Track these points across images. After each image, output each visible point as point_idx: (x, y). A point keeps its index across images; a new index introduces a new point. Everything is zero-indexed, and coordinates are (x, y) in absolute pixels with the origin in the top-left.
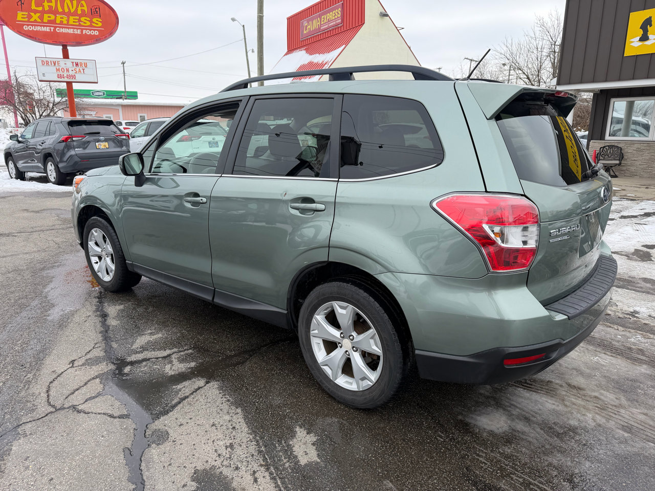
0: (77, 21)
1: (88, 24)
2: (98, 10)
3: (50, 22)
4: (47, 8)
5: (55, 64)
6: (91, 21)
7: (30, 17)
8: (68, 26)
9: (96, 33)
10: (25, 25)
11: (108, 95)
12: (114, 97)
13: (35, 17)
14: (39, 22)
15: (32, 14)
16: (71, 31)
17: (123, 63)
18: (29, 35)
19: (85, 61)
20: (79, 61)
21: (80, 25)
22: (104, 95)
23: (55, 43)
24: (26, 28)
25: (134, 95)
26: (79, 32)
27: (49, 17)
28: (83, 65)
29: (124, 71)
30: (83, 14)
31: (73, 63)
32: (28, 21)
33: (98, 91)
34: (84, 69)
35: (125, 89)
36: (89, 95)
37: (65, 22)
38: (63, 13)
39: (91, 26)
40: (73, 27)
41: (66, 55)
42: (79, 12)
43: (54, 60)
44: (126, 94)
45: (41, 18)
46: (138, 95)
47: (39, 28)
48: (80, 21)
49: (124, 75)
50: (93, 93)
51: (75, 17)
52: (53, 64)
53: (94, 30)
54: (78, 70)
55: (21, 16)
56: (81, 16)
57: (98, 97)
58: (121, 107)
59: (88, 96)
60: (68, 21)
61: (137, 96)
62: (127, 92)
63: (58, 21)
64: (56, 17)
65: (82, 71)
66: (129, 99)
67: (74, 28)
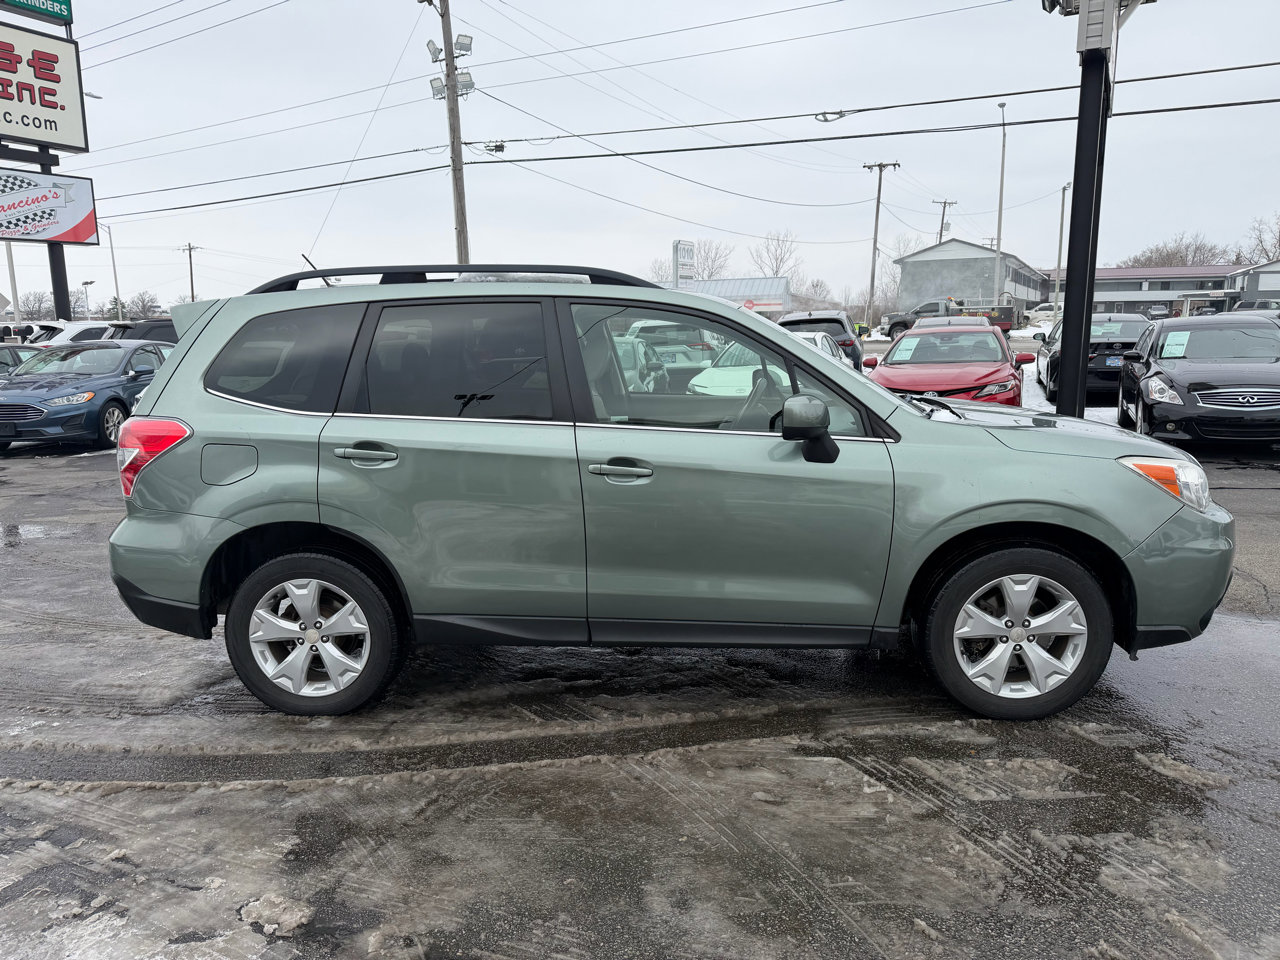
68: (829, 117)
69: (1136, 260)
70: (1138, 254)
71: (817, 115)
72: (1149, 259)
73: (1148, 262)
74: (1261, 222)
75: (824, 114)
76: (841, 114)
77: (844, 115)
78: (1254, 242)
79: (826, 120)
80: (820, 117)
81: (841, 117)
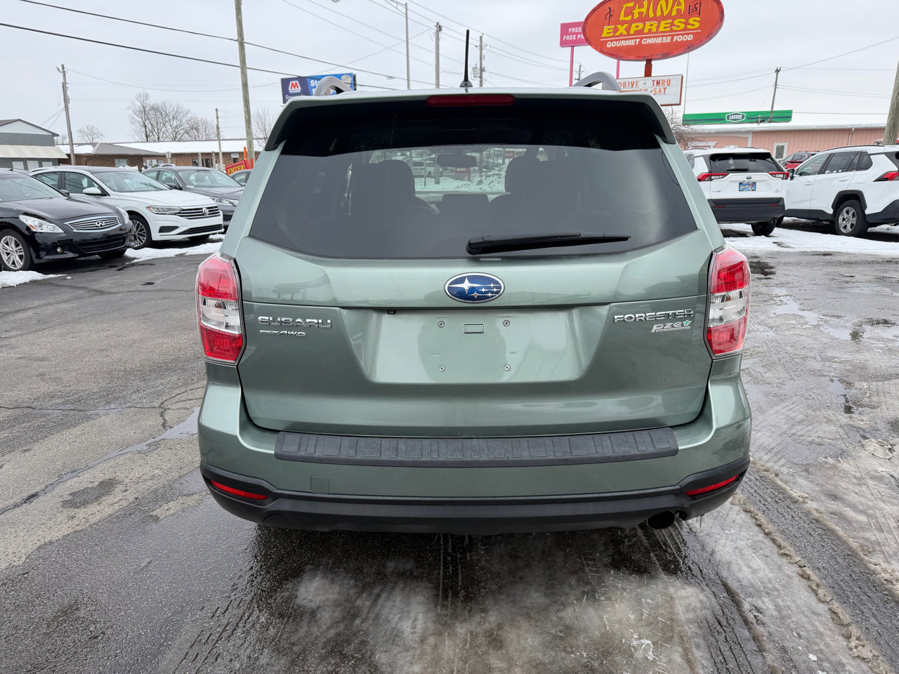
0: (669, 25)
1: (682, 26)
2: (698, 6)
3: (637, 33)
4: (636, 16)
5: (632, 85)
6: (687, 23)
7: (616, 30)
8: (657, 34)
9: (690, 38)
10: (609, 41)
11: (748, 119)
12: (753, 120)
13: (622, 29)
14: (625, 36)
15: (619, 26)
16: (658, 40)
17: (777, 71)
18: (611, 52)
19: (669, 78)
20: (661, 79)
21: (672, 30)
22: (743, 118)
23: (638, 59)
24: (609, 45)
25: (786, 116)
26: (668, 40)
27: (637, 27)
28: (666, 83)
29: (776, 83)
30: (679, 15)
31: (654, 81)
32: (614, 36)
33: (736, 114)
34: (665, 88)
35: (772, 107)
36: (723, 119)
37: (654, 30)
38: (655, 18)
39: (686, 29)
40: (664, 34)
41: (648, 73)
42: (674, 13)
43: (632, 80)
44: (774, 115)
45: (628, 30)
46: (793, 115)
47: (623, 43)
48: (672, 24)
49: (775, 88)
50: (728, 117)
51: (667, 22)
52: (630, 86)
53: (688, 34)
54: (657, 90)
55: (607, 31)
56: (674, 18)
57: (736, 121)
58: (751, 134)
59: (721, 121)
60: (658, 27)
61: (791, 117)
62: (775, 112)
63: (646, 31)
64: (645, 24)
65: (663, 90)
66: (775, 122)
67: (663, 36)
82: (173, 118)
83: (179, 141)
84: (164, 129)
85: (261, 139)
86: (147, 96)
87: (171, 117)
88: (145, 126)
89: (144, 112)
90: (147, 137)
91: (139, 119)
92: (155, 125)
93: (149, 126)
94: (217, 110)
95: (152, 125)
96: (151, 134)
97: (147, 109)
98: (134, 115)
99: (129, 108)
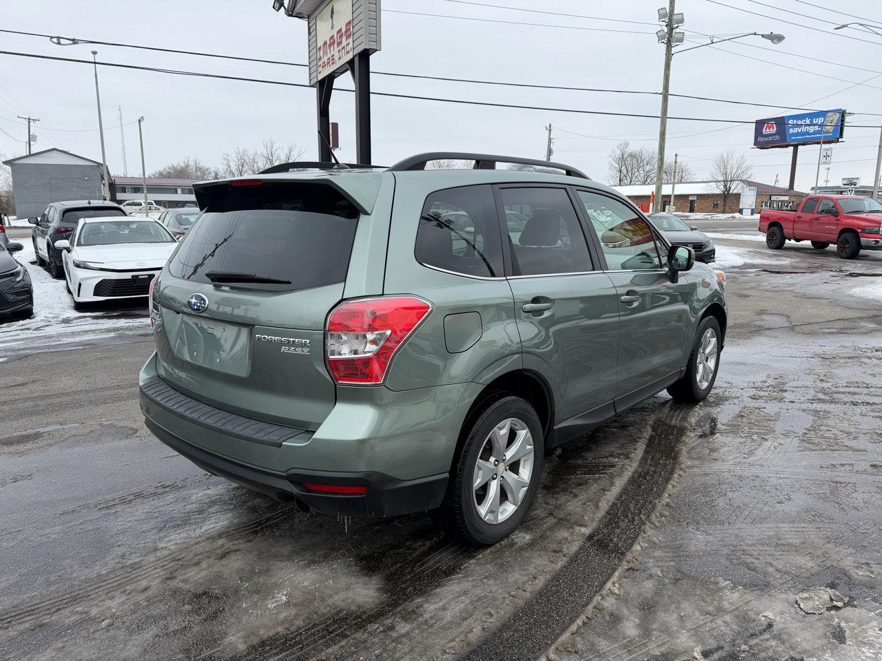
68: (62, 41)
69: (161, 174)
70: (161, 169)
71: (52, 38)
72: (169, 173)
73: (169, 176)
74: (227, 155)
75: (58, 38)
76: (74, 41)
77: (77, 43)
78: (225, 167)
79: (59, 43)
80: (55, 40)
81: (74, 43)
82: (647, 164)
83: (649, 184)
84: (636, 174)
85: (720, 181)
86: (627, 145)
87: (645, 163)
88: (621, 171)
89: (622, 159)
90: (620, 181)
91: (617, 166)
92: (630, 170)
93: (624, 171)
94: (676, 155)
95: (627, 170)
96: (624, 178)
97: (625, 156)
98: (613, 163)
99: (610, 156)
